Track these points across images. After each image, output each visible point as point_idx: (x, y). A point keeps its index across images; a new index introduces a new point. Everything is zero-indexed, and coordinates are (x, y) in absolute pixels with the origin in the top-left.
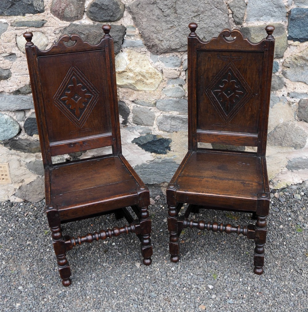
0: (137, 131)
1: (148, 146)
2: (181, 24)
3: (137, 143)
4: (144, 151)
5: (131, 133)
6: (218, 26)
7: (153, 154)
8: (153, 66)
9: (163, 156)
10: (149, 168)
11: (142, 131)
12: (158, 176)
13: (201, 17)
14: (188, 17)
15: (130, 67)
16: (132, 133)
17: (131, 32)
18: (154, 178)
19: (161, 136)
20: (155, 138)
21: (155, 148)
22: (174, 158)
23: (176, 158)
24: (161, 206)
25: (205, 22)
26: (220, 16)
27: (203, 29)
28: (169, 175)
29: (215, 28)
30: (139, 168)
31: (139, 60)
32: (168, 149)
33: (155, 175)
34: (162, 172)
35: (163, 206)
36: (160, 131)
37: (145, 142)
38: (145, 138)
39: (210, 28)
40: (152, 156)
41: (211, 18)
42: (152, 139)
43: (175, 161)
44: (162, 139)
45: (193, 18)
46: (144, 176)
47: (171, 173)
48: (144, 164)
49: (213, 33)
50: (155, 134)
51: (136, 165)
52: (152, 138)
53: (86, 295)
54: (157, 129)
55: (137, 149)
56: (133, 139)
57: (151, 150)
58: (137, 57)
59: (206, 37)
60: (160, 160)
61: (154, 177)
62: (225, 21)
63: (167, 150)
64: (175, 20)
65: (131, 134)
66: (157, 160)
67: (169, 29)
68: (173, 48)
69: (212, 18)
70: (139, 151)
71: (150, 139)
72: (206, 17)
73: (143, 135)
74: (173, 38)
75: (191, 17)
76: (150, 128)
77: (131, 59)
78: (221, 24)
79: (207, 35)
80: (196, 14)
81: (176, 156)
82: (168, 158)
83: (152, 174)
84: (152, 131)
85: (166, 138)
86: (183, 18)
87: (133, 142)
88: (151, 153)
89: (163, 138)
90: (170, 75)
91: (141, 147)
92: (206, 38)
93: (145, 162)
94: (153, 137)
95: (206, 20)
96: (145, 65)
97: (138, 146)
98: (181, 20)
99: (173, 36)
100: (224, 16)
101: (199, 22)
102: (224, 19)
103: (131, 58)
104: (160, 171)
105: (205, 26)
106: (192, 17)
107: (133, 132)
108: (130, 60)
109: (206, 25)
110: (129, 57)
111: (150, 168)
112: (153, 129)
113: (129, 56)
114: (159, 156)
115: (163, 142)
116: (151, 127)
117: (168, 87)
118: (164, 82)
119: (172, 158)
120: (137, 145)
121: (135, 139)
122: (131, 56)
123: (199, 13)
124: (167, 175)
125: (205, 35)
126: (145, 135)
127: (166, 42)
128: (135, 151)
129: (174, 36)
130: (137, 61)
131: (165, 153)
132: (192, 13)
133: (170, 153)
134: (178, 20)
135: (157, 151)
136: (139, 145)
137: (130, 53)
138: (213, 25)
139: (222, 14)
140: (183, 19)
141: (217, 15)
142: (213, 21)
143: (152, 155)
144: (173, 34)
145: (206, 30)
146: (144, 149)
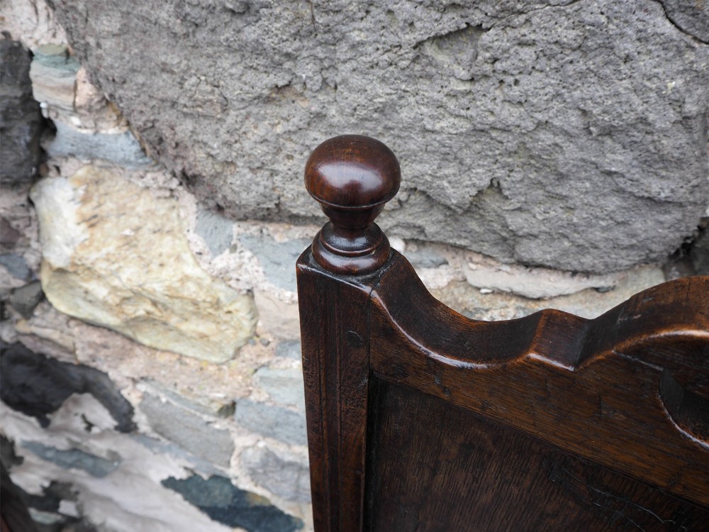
0: (174, 460)
2: (344, 81)
3: (178, 491)
5: (157, 457)
6: (609, 132)
7: (239, 531)
8: (205, 266)
11: (192, 465)
13: (487, 49)
14: (392, 39)
15: (91, 256)
16: (161, 460)
17: (52, 89)
19: (263, 497)
20: (242, 500)
21: (245, 523)
25: (516, 92)
26: (645, 64)
27: (494, 134)
29: (583, 140)
31: (137, 229)
36: (259, 488)
39: (546, 138)
41: (570, 67)
42: (229, 503)
44: (266, 507)
45: (429, 50)
49: (563, 171)
50: (242, 488)
52: (231, 497)
54: (246, 480)
56: (165, 477)
58: (133, 208)
59: (504, 184)
62: (678, 103)
64: (297, 44)
65: (158, 460)
67: (268, 100)
68: (295, 211)
69: (581, 66)
71: (220, 500)
72: (527, 54)
74: (290, 157)
75: (410, 37)
76: (219, 469)
77: (95, 216)
78: (643, 120)
79: (517, 176)
80: (450, 22)
84: (231, 478)
85: (282, 510)
86: (356, 36)
87: (165, 484)
88: (233, 528)
89: (272, 507)
90: (285, 327)
92: (507, 193)
94: (236, 496)
95: (524, 80)
96: (164, 259)
98: (343, 51)
99: (289, 145)
100: (677, 65)
101: (467, 87)
102: (675, 90)
103: (97, 211)
105: (510, 115)
106: (419, 45)
107: (164, 458)
108: (92, 222)
109: (517, 111)
110: (88, 210)
113: (85, 200)
115: (274, 514)
116: (224, 468)
117: (282, 365)
118: (260, 347)
121: (172, 479)
122: (100, 205)
123: (477, 17)
125: (500, 173)
126: (206, 477)
127: (249, 176)
128: (177, 506)
129: (297, 147)
130: (127, 232)
132: (419, 12)
134: (320, 53)
137: (92, 188)
138: (575, 120)
139: (666, 44)
140: (353, 47)
141: (627, 46)
142: (577, 94)
144: (294, 137)
145: (511, 143)
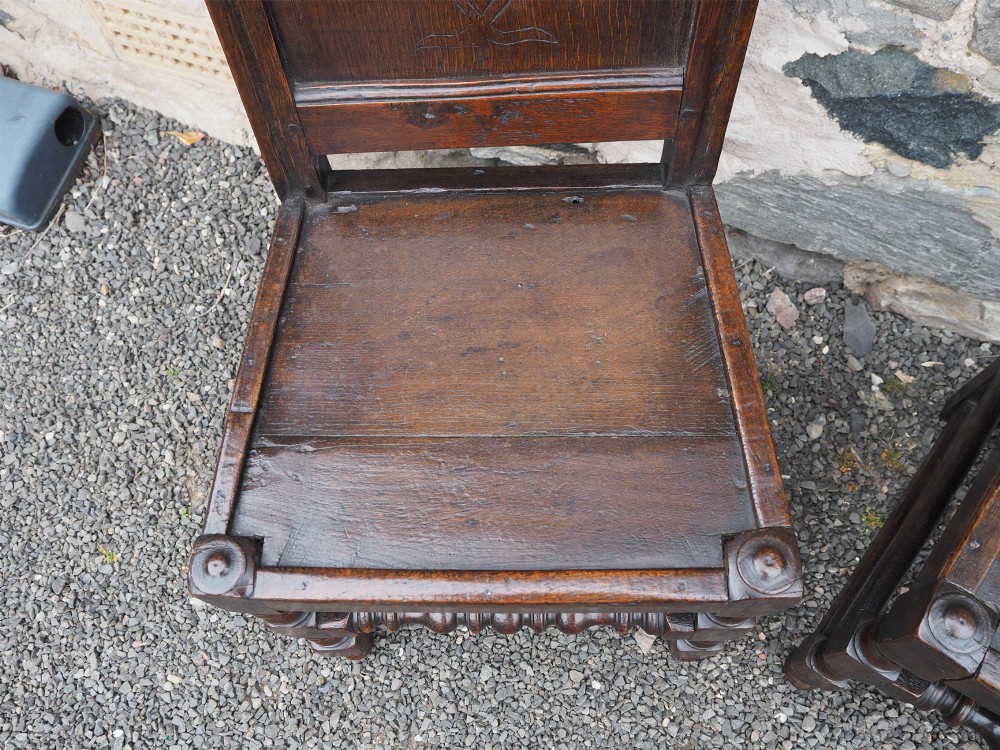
0: (834, 21)
1: (864, 111)
3: (808, 81)
4: (832, 126)
5: (800, 20)
7: (876, 149)
9: (923, 173)
10: (825, 198)
11: (865, 28)
12: (855, 234)
16: (805, 24)
18: (832, 237)
19: (962, 78)
20: (926, 84)
21: (899, 130)
22: (978, 199)
23: (985, 201)
24: (818, 340)
28: (909, 247)
30: (775, 183)
32: (965, 150)
33: (842, 228)
34: (883, 228)
35: (827, 343)
36: (974, 56)
37: (858, 90)
38: (869, 69)
40: (867, 156)
42: (906, 88)
43: (975, 210)
44: (959, 96)
46: (790, 216)
47: (921, 243)
48: (808, 178)
50: (933, 63)
51: (769, 167)
52: (910, 79)
53: (413, 728)
54: (961, 42)
55: (800, 107)
56: (795, 56)
57: (874, 129)
60: (898, 188)
61: (832, 232)
63: (962, 154)
65: (797, 26)
66: (882, 180)
70: (808, 118)
71: (892, 81)
73: (863, 48)
76: (919, 25)
81: (992, 192)
82: (944, 189)
83: (830, 221)
84: (925, 44)
85: (986, 98)
87: (791, 70)
88: (869, 140)
89: (970, 95)
91: (827, 106)
93: (817, 172)
94: (917, 78)
97: (814, 95)
104: (872, 219)
107: (813, 21)
111: (831, 199)
112: (937, 37)
114: (899, 163)
115: (959, 111)
116: (931, 22)
119: (969, 193)
120: (808, 90)
121: (810, 58)
124: (897, 241)
126: (871, 51)
128: (787, 111)
131: (943, 165)
133: (969, 168)
135: (905, 145)
136: (820, 94)
143: (867, 153)
146: (840, 116)
